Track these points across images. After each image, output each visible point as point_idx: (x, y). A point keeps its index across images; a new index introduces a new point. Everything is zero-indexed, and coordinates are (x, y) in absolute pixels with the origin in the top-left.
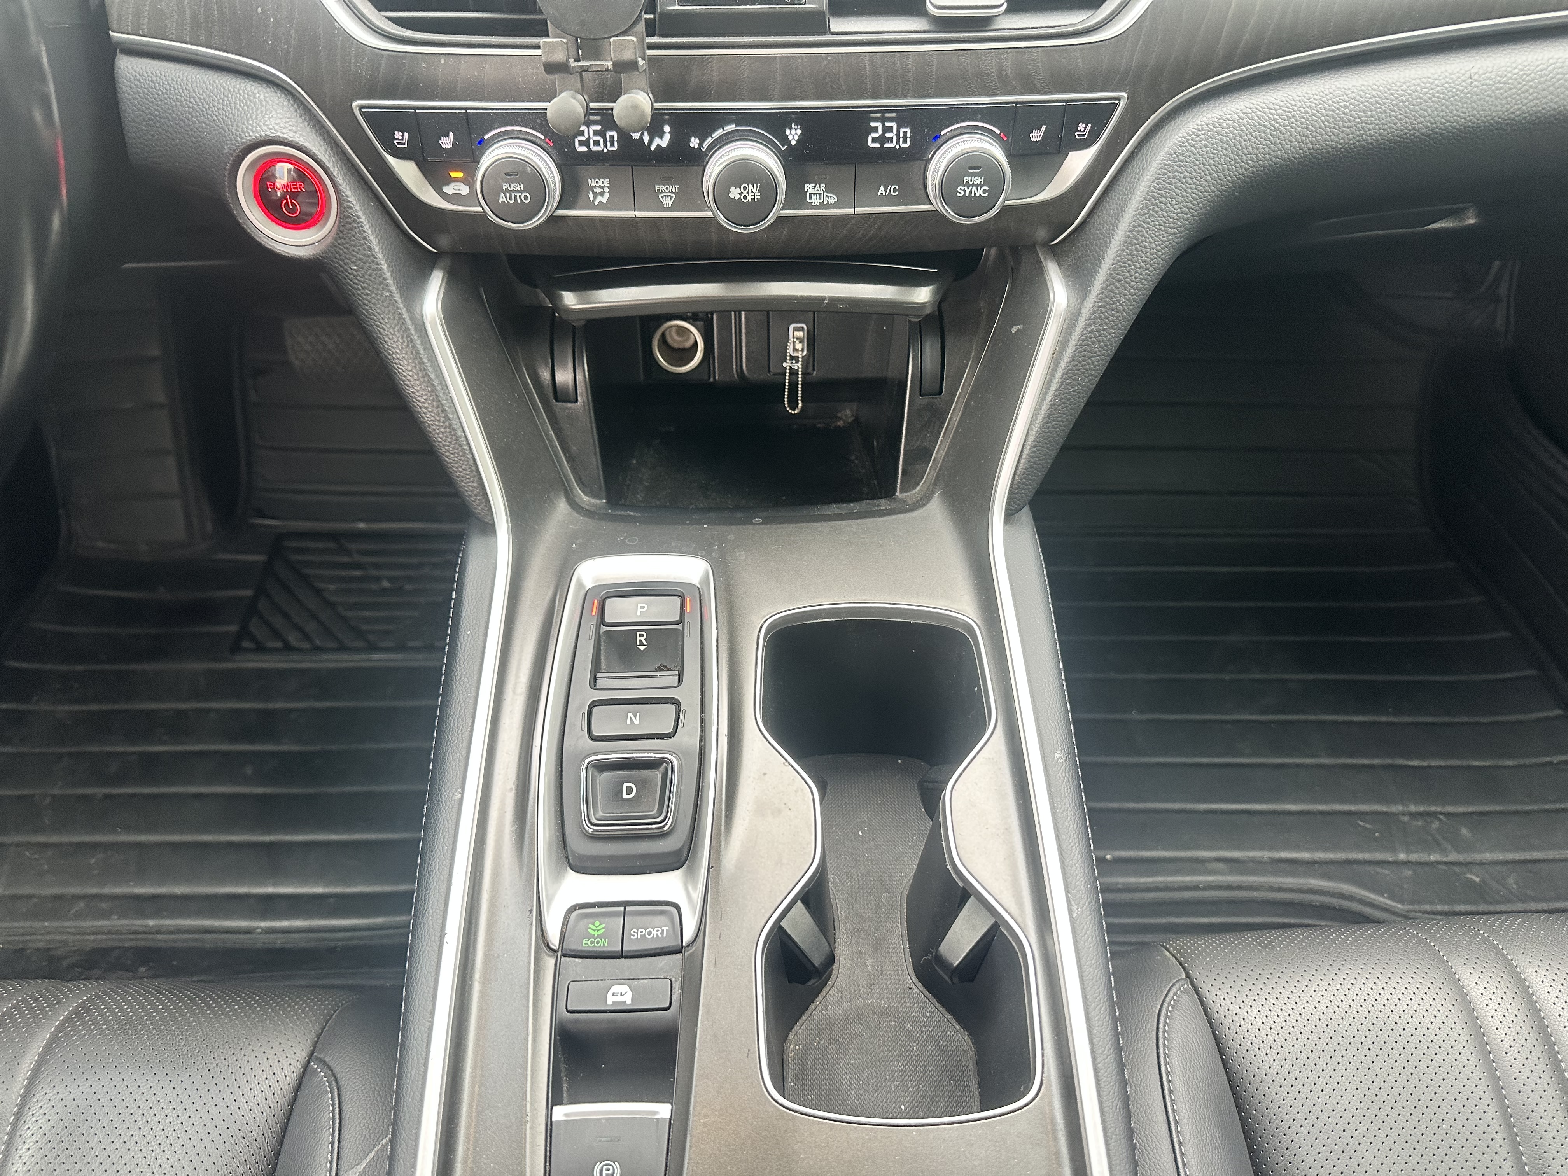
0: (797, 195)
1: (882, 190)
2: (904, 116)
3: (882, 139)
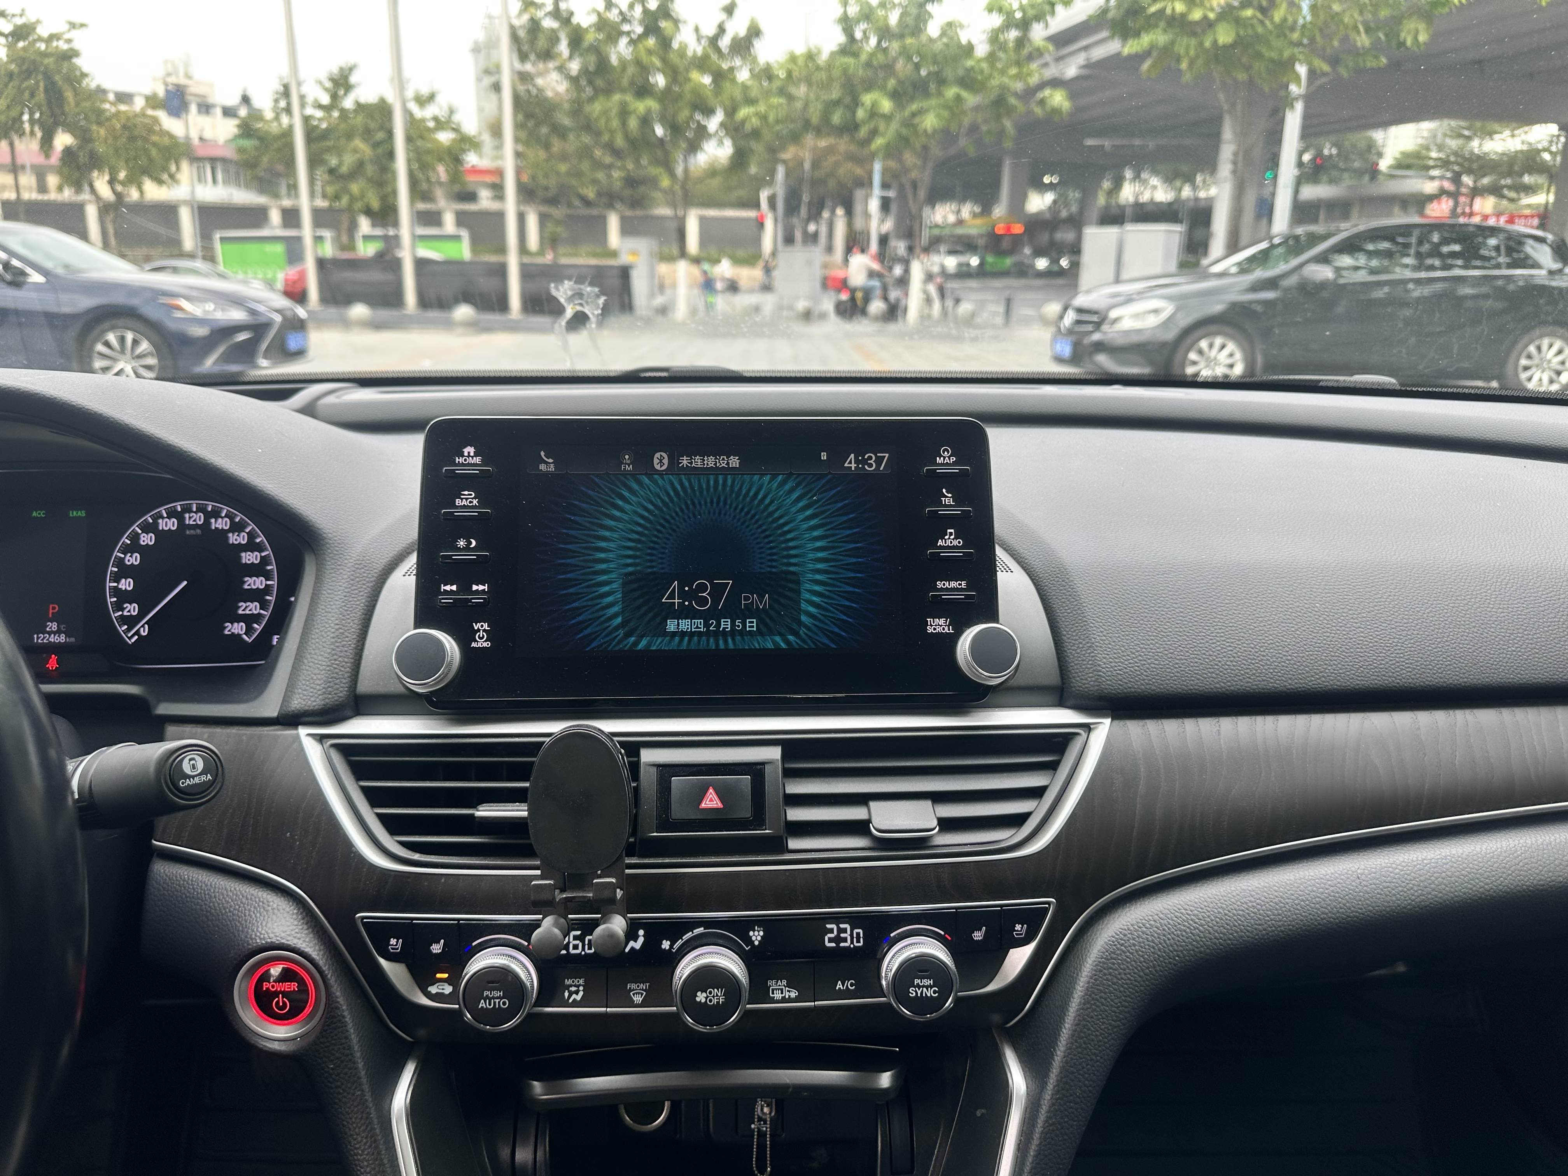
0: (760, 991)
1: (839, 986)
2: (855, 920)
3: (838, 940)
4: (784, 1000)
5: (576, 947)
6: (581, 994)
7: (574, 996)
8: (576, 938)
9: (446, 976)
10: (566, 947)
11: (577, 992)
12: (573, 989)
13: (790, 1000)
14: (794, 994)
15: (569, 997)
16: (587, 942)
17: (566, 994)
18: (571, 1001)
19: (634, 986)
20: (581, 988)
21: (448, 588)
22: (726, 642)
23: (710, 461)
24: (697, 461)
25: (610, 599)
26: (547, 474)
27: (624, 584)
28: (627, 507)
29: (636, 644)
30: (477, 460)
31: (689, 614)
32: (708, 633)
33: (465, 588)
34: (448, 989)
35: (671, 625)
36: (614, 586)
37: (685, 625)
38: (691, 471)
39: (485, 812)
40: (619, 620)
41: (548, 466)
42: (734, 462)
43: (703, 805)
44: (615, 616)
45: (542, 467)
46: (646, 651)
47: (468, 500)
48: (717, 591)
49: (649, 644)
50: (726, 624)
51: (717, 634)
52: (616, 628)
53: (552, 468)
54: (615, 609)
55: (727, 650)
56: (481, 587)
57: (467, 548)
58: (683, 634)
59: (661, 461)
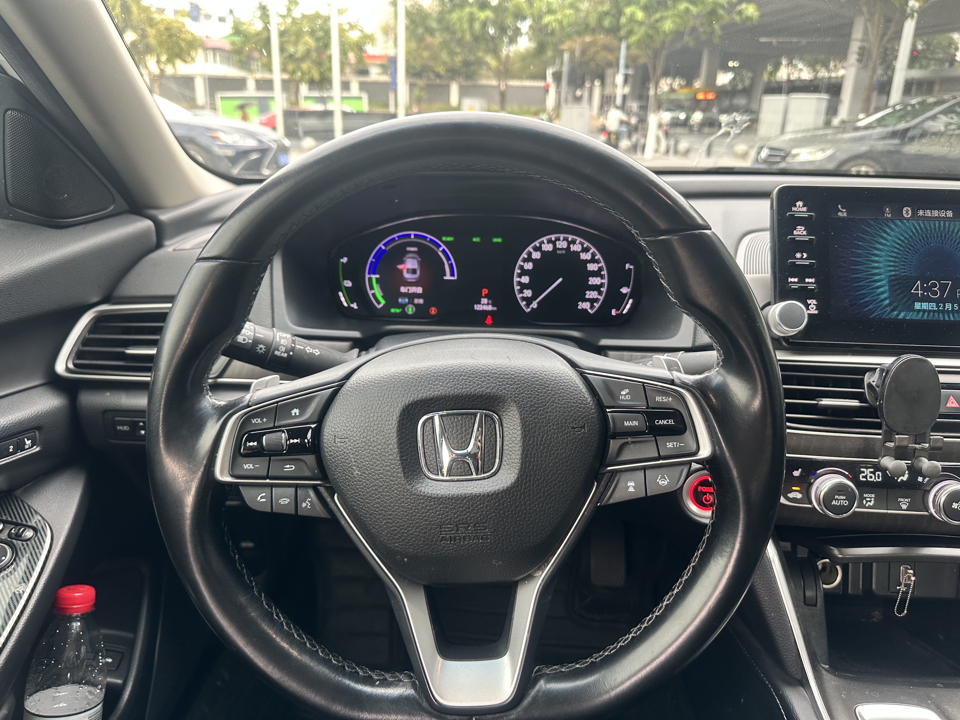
5: (871, 477)
6: (873, 502)
7: (869, 503)
8: (871, 472)
9: (798, 489)
10: (865, 477)
11: (870, 501)
12: (868, 499)
15: (866, 503)
16: (877, 475)
17: (864, 502)
18: (867, 505)
19: (902, 500)
20: (873, 499)
21: (793, 280)
22: (949, 317)
23: (936, 213)
24: (928, 213)
25: (882, 289)
26: (843, 218)
27: (890, 281)
28: (889, 238)
29: (898, 315)
30: (805, 209)
31: (929, 301)
32: (939, 311)
33: (802, 281)
34: (799, 496)
35: (917, 306)
36: (884, 282)
37: (925, 306)
38: (924, 218)
39: (826, 402)
40: (887, 302)
41: (843, 214)
42: (950, 214)
43: (948, 406)
44: (885, 299)
45: (840, 214)
46: (904, 320)
47: (800, 232)
48: (943, 288)
49: (905, 316)
50: (948, 306)
51: (943, 312)
52: (886, 306)
53: (845, 215)
54: (885, 295)
55: (950, 321)
56: (810, 280)
57: (802, 258)
58: (924, 311)
59: (907, 212)
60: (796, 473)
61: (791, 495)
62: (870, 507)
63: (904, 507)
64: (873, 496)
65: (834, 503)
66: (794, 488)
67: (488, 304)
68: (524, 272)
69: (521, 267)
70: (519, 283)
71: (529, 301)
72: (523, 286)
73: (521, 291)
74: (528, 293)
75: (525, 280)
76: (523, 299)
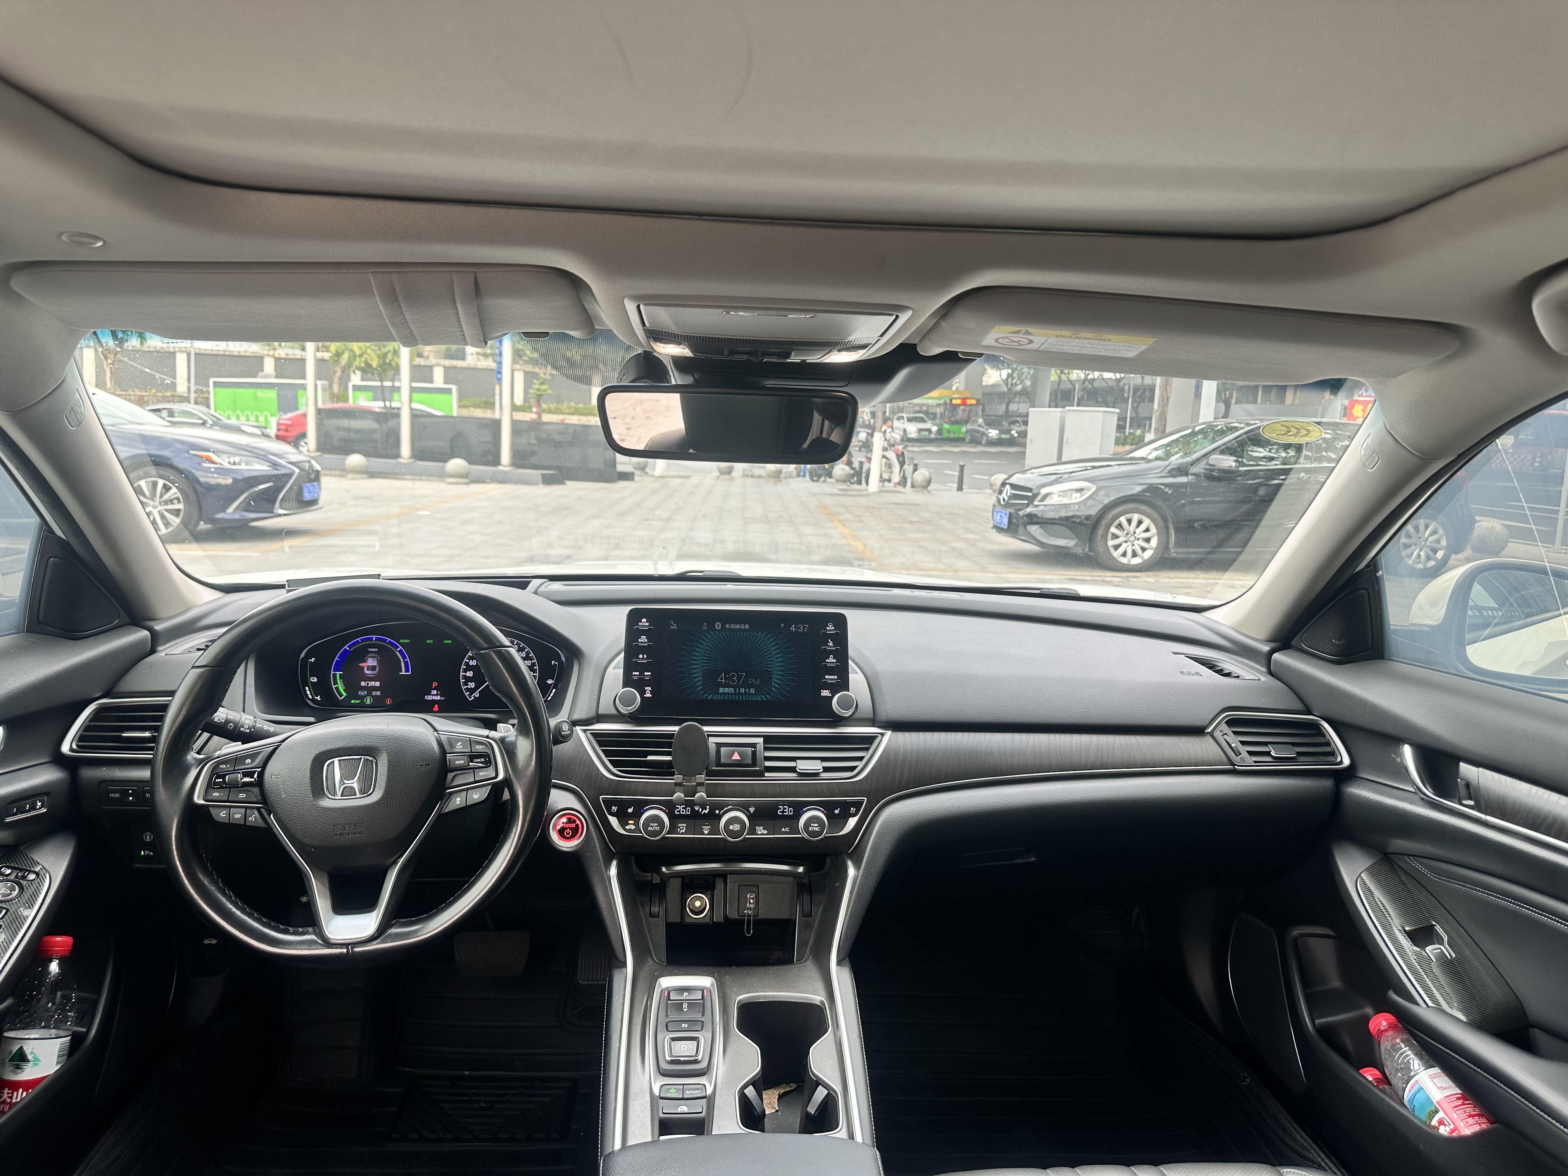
0: (752, 831)
1: (783, 829)
2: (790, 804)
3: (783, 812)
4: (762, 834)
5: (683, 812)
6: (685, 829)
7: (682, 830)
8: (683, 808)
9: (632, 822)
10: (679, 811)
12: (681, 828)
13: (764, 834)
14: (766, 832)
15: (680, 831)
16: (687, 810)
19: (705, 827)
20: (685, 827)
21: (636, 673)
22: (742, 697)
23: (737, 626)
24: (733, 626)
25: (698, 679)
26: (674, 630)
27: (704, 673)
28: (704, 643)
29: (707, 697)
30: (647, 624)
31: (729, 686)
32: (735, 694)
33: (642, 674)
34: (633, 827)
35: (721, 690)
36: (699, 674)
37: (727, 690)
38: (730, 630)
39: (650, 758)
40: (701, 687)
41: (674, 627)
42: (747, 627)
43: (733, 758)
44: (699, 686)
45: (672, 627)
46: (711, 700)
47: (643, 639)
48: (739, 677)
49: (712, 697)
50: (743, 690)
51: (739, 694)
52: (700, 690)
53: (676, 627)
54: (699, 683)
55: (743, 700)
56: (648, 674)
57: (643, 658)
58: (726, 694)
59: (718, 626)
60: (630, 810)
61: (627, 827)
62: (682, 834)
63: (706, 832)
64: (685, 825)
65: (649, 828)
66: (630, 822)
67: (437, 695)
68: (469, 668)
69: (467, 664)
70: (465, 677)
71: (472, 691)
72: (468, 680)
73: (466, 684)
74: (472, 685)
75: (470, 674)
76: (468, 690)
